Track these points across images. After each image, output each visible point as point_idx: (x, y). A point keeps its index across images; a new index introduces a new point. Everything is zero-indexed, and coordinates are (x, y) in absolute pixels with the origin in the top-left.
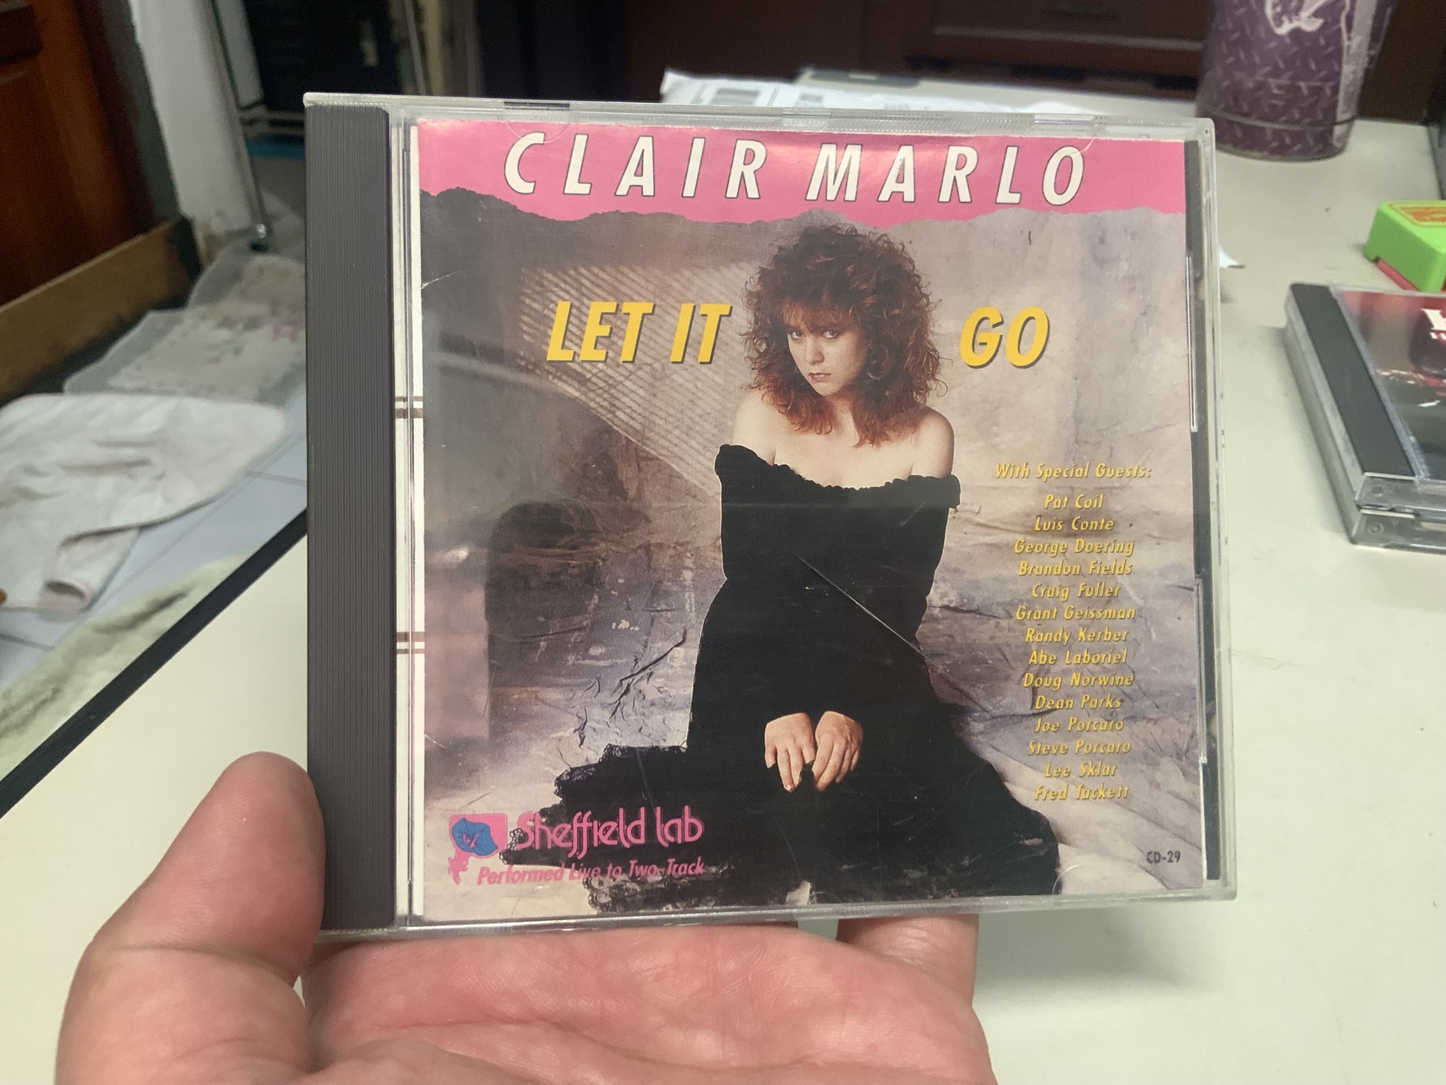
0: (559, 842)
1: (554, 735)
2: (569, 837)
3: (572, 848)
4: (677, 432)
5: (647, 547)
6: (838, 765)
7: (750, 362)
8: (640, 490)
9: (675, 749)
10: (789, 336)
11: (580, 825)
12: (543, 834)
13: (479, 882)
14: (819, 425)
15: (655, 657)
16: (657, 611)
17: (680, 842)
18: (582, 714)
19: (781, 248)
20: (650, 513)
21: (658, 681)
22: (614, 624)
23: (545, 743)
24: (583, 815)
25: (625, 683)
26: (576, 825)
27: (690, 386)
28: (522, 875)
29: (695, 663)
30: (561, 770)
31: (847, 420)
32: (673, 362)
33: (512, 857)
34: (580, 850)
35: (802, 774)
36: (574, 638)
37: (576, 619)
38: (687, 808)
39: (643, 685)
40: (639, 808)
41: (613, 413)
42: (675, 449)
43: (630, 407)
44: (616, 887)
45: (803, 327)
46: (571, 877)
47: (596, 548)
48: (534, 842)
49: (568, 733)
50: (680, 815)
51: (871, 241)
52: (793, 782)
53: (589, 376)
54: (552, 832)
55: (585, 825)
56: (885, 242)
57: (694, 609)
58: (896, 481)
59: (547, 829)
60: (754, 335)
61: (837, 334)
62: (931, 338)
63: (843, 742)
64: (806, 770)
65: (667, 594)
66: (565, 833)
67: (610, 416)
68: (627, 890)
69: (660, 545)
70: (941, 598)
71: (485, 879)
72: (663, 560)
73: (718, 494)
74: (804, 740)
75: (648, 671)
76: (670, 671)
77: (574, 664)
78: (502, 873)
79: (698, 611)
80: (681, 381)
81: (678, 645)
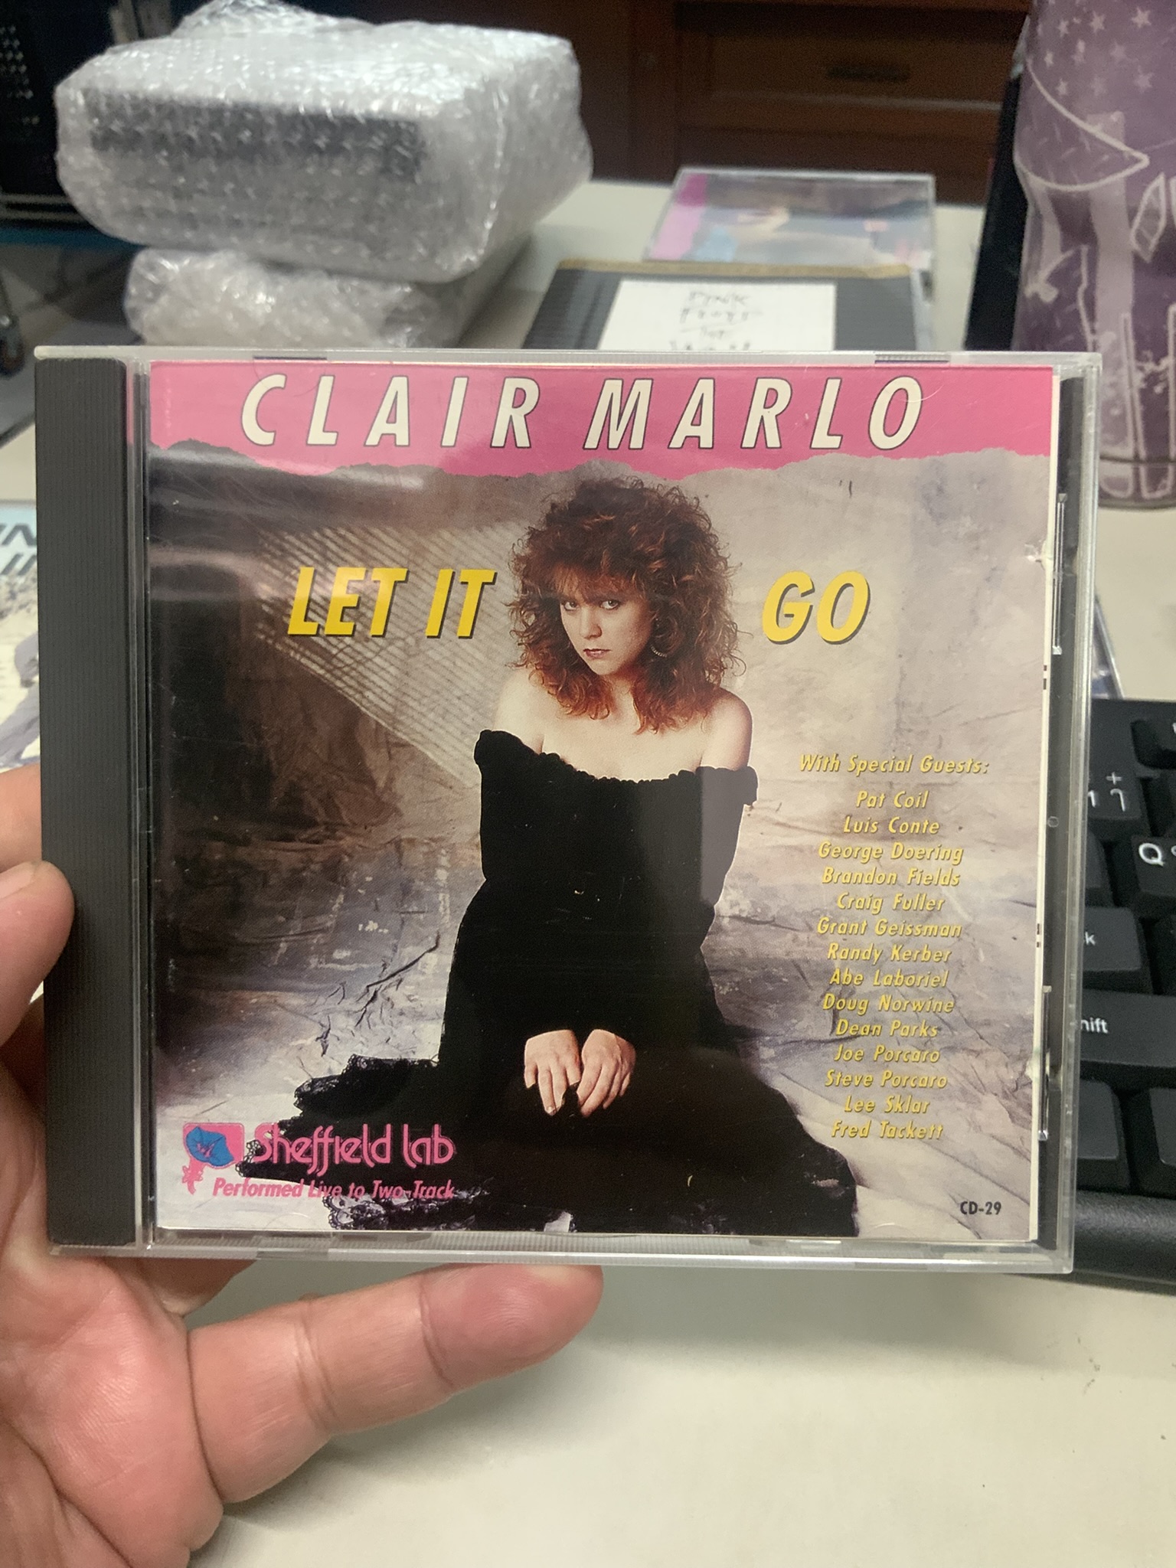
0: (298, 1157)
1: (293, 1043)
2: (308, 1153)
3: (312, 1163)
4: (431, 716)
5: (397, 844)
6: (606, 1089)
7: (515, 636)
8: (391, 780)
9: (425, 1063)
10: (562, 607)
11: (321, 1140)
12: (281, 1149)
13: (215, 1193)
14: (594, 708)
15: (405, 964)
16: (408, 913)
17: (428, 1162)
18: (325, 1022)
19: (554, 506)
20: (400, 805)
21: (407, 989)
22: (361, 926)
23: (285, 1051)
24: (324, 1130)
25: (372, 990)
26: (317, 1140)
27: (447, 663)
28: (258, 1190)
29: (449, 970)
30: (302, 1080)
31: (626, 701)
32: (428, 637)
33: (249, 1170)
34: (320, 1166)
35: (566, 1096)
36: (317, 939)
37: (320, 919)
38: (437, 1128)
39: (392, 992)
40: (385, 1124)
41: (361, 693)
42: (430, 735)
43: (380, 687)
44: (358, 1208)
45: (578, 596)
46: (311, 1195)
47: (341, 842)
48: (272, 1156)
49: (310, 1041)
50: (429, 1133)
51: (659, 496)
52: (554, 1104)
53: (334, 651)
54: (291, 1146)
55: (327, 1140)
56: (677, 496)
57: (448, 911)
58: (682, 772)
59: (286, 1144)
60: (521, 606)
61: (617, 604)
62: (728, 608)
63: (613, 1064)
64: (570, 1093)
65: (419, 895)
66: (304, 1147)
67: (357, 696)
68: (370, 1211)
69: (411, 841)
70: (731, 907)
71: (220, 1191)
72: (416, 857)
73: (477, 785)
74: (569, 1061)
75: (396, 977)
76: (422, 978)
77: (316, 968)
78: (238, 1186)
79: (453, 912)
80: (437, 658)
81: (431, 950)
